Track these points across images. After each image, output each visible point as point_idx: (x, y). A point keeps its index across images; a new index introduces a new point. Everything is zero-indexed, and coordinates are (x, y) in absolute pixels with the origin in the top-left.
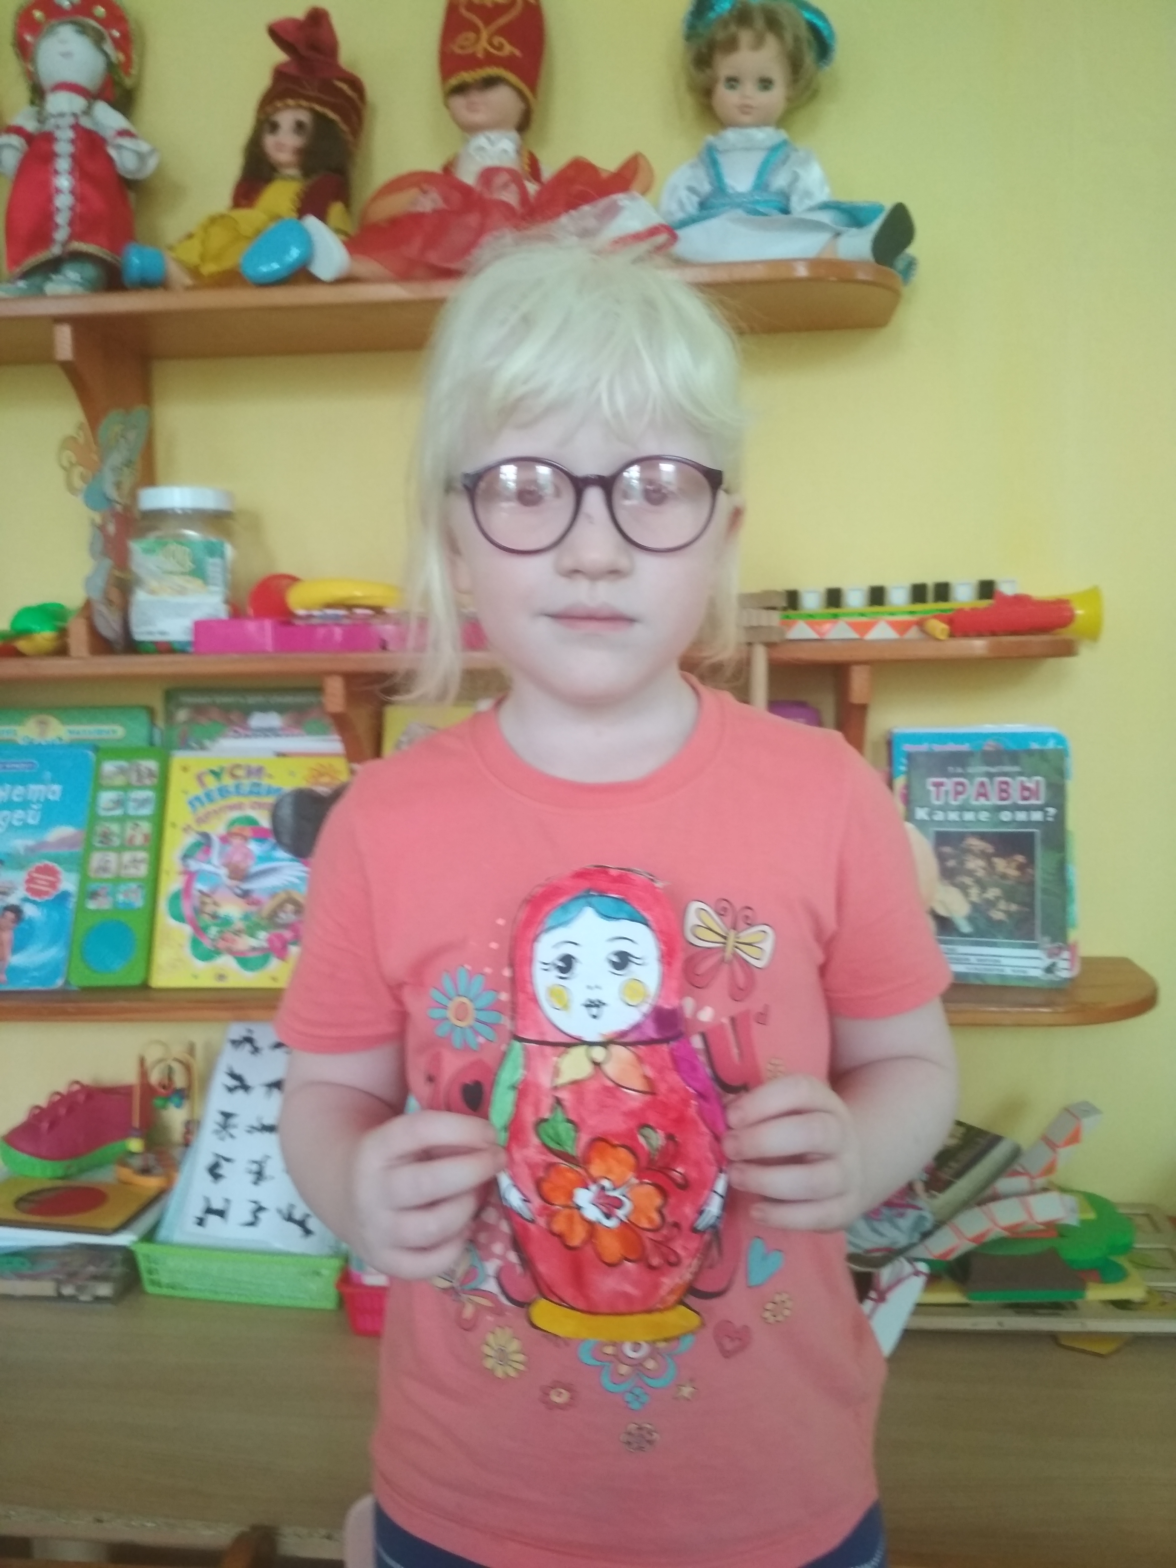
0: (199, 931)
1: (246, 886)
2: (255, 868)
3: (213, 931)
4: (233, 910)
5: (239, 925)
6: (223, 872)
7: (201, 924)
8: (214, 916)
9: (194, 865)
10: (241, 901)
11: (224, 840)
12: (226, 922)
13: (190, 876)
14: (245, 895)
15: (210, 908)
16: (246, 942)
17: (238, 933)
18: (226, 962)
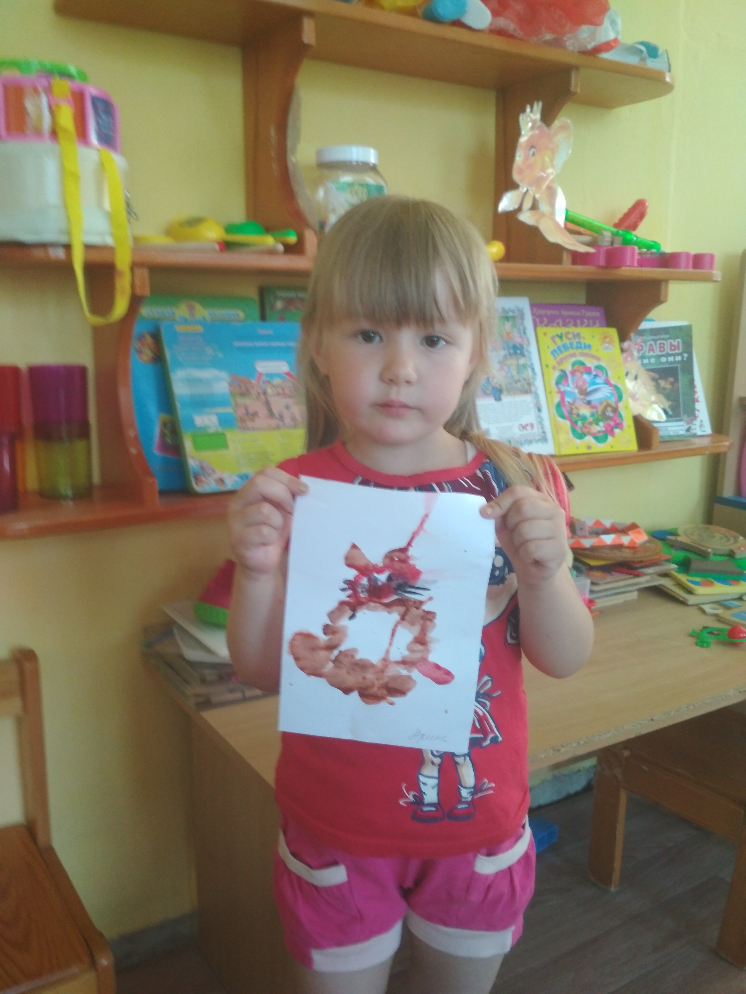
0: (574, 424)
1: (588, 398)
2: (589, 389)
3: (580, 423)
4: (585, 411)
5: (591, 419)
6: (576, 391)
7: (574, 420)
8: (578, 415)
9: (563, 388)
10: (588, 406)
11: (573, 373)
12: (584, 418)
13: (563, 394)
14: (589, 403)
15: (575, 411)
16: (596, 428)
17: (591, 423)
18: (589, 439)
